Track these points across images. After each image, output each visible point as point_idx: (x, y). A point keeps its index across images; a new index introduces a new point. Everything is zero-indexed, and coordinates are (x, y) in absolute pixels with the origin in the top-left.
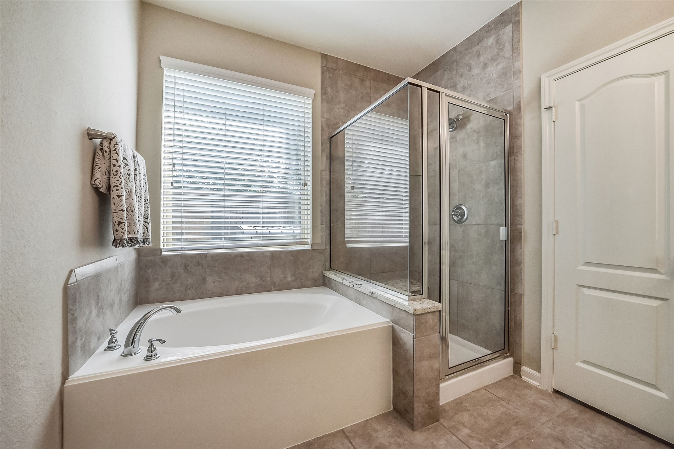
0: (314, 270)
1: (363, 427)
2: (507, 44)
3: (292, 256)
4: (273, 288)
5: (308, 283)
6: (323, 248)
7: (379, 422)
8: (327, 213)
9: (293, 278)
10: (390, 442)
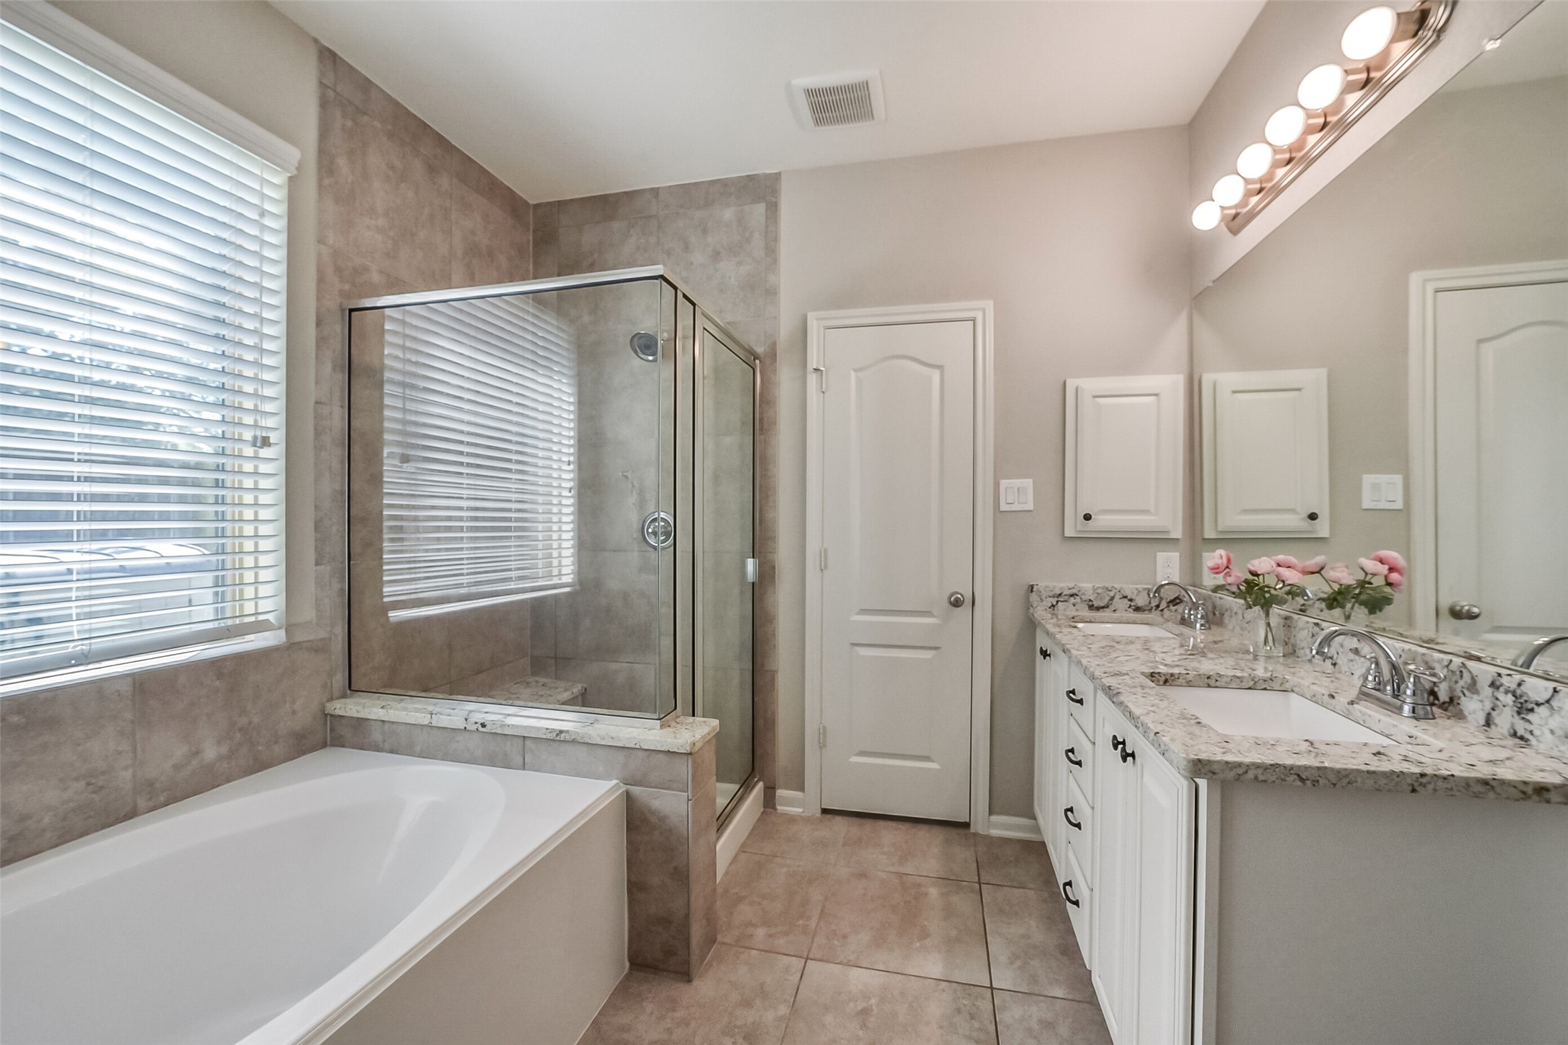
0: (297, 706)
1: (598, 1038)
2: (756, 235)
3: (220, 676)
4: (142, 803)
5: (278, 749)
6: (322, 634)
7: (622, 1009)
8: (337, 529)
9: (224, 750)
10: (668, 1029)
